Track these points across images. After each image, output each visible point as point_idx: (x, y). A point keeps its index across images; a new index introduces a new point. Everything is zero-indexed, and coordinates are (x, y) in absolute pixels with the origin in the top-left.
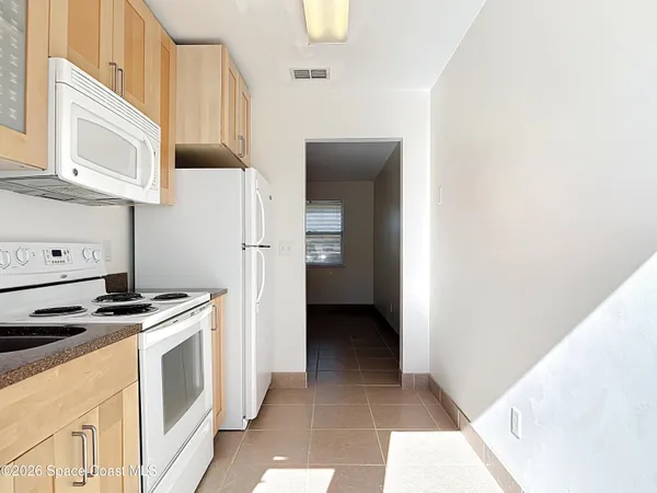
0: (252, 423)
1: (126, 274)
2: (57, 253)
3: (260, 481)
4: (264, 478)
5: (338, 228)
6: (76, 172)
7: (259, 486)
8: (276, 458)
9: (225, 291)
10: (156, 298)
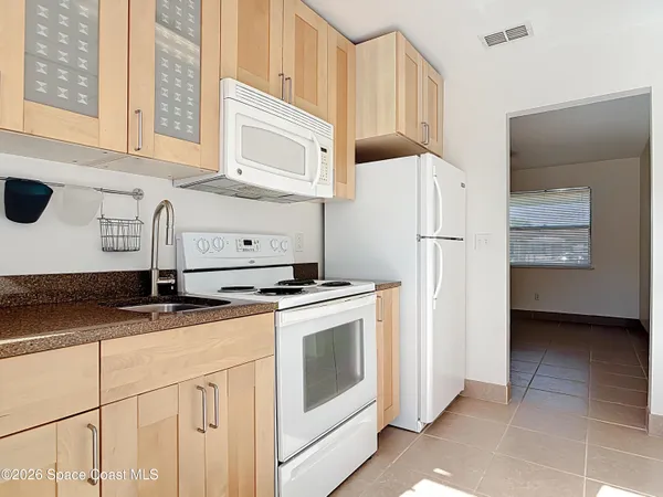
0: (429, 428)
1: (317, 264)
2: (248, 243)
3: (410, 489)
4: (416, 487)
5: (586, 221)
6: (240, 172)
7: (408, 493)
8: (438, 471)
9: (399, 284)
10: (323, 285)
